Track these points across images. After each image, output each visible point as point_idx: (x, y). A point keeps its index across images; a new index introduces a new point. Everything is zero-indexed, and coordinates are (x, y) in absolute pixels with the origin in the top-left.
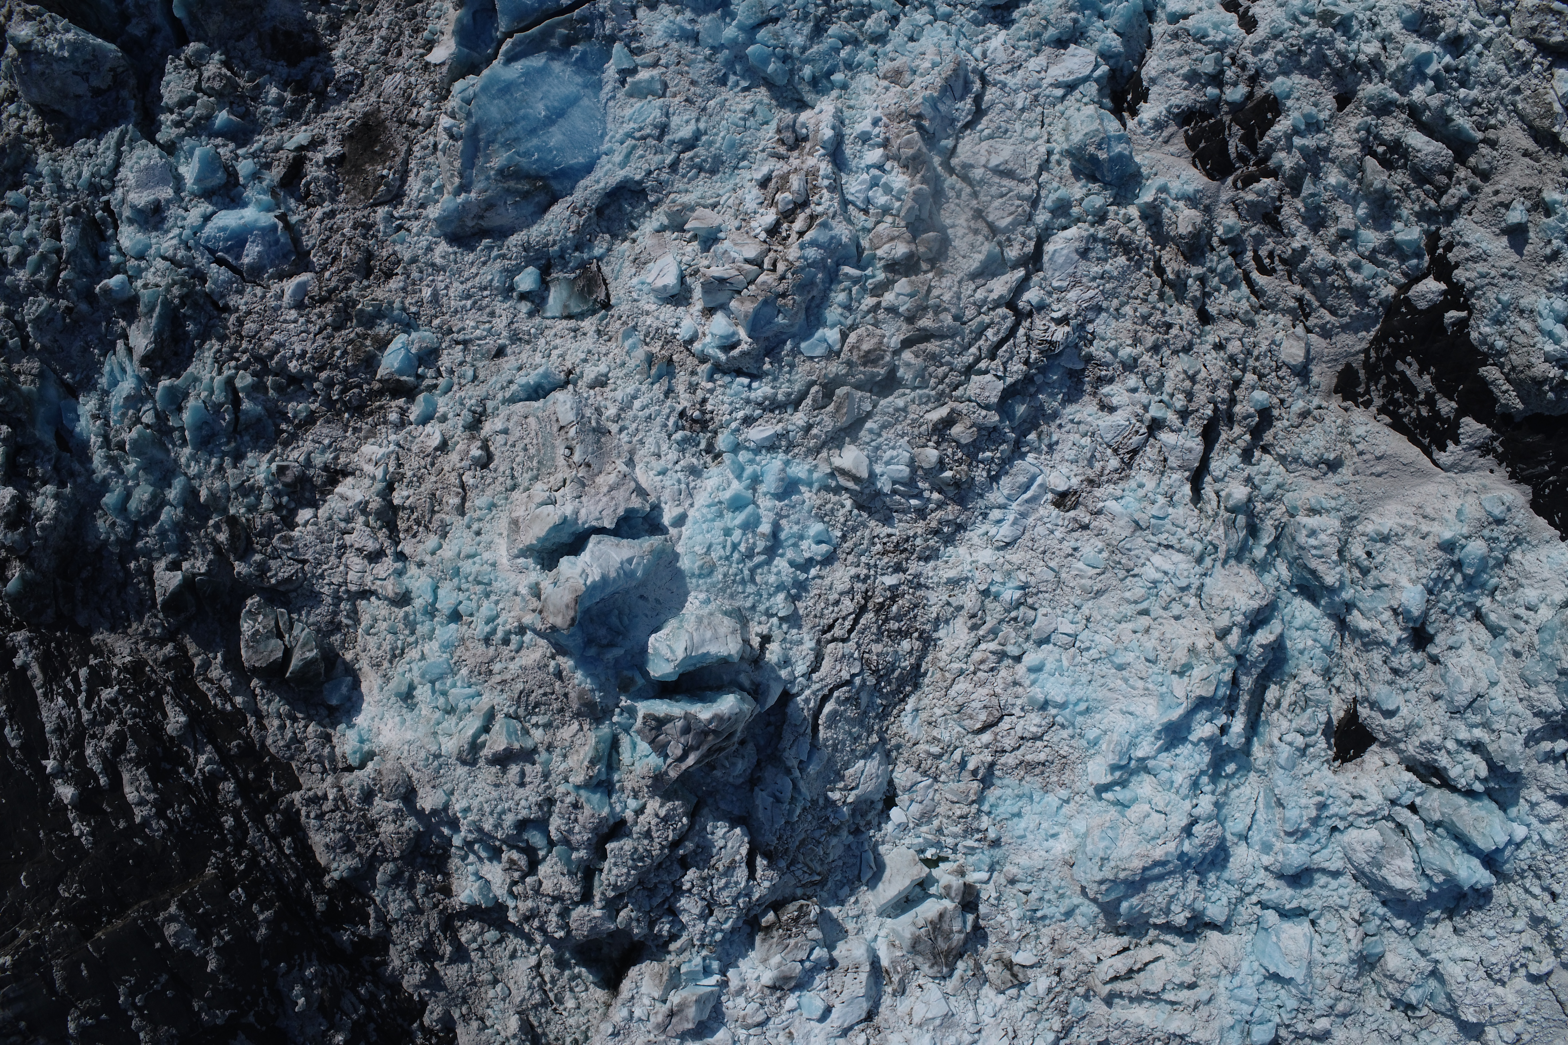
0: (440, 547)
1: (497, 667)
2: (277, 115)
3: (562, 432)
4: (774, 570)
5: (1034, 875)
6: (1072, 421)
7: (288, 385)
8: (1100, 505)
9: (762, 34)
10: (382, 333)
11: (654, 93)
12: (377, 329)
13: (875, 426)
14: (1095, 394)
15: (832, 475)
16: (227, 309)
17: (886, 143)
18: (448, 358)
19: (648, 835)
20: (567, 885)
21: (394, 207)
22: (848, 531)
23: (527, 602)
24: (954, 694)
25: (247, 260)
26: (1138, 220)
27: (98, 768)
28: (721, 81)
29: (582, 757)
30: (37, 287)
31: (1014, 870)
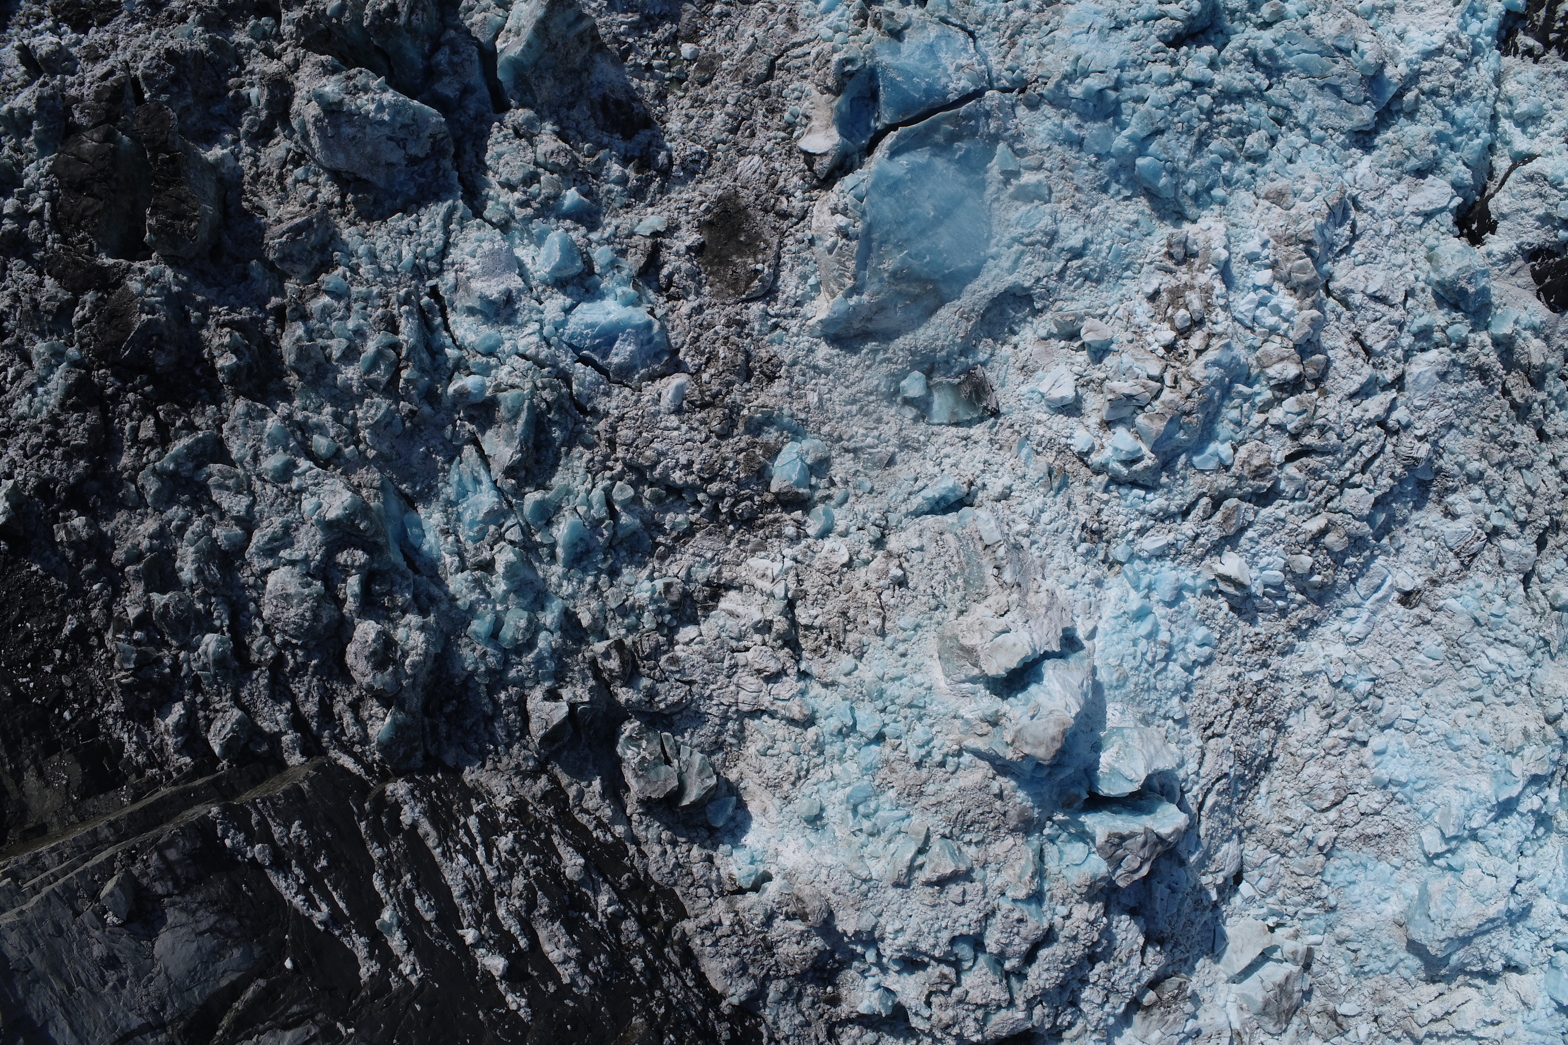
0: (856, 668)
1: (930, 789)
2: (621, 194)
3: (989, 551)
4: (1171, 675)
5: (1365, 935)
6: (1417, 526)
7: (667, 497)
8: (1441, 603)
9: (1153, 147)
10: (772, 441)
11: (1040, 198)
12: (764, 438)
13: (1255, 535)
14: (1439, 502)
15: (1214, 581)
16: (594, 412)
17: (1274, 265)
18: (841, 467)
19: (1074, 938)
20: (997, 993)
21: (768, 304)
22: (1225, 632)
23: (972, 726)
24: (1305, 777)
25: (615, 360)
26: (1491, 347)
27: (515, 929)
28: (1104, 189)
29: (1018, 871)
30: (370, 387)
31: (1346, 932)
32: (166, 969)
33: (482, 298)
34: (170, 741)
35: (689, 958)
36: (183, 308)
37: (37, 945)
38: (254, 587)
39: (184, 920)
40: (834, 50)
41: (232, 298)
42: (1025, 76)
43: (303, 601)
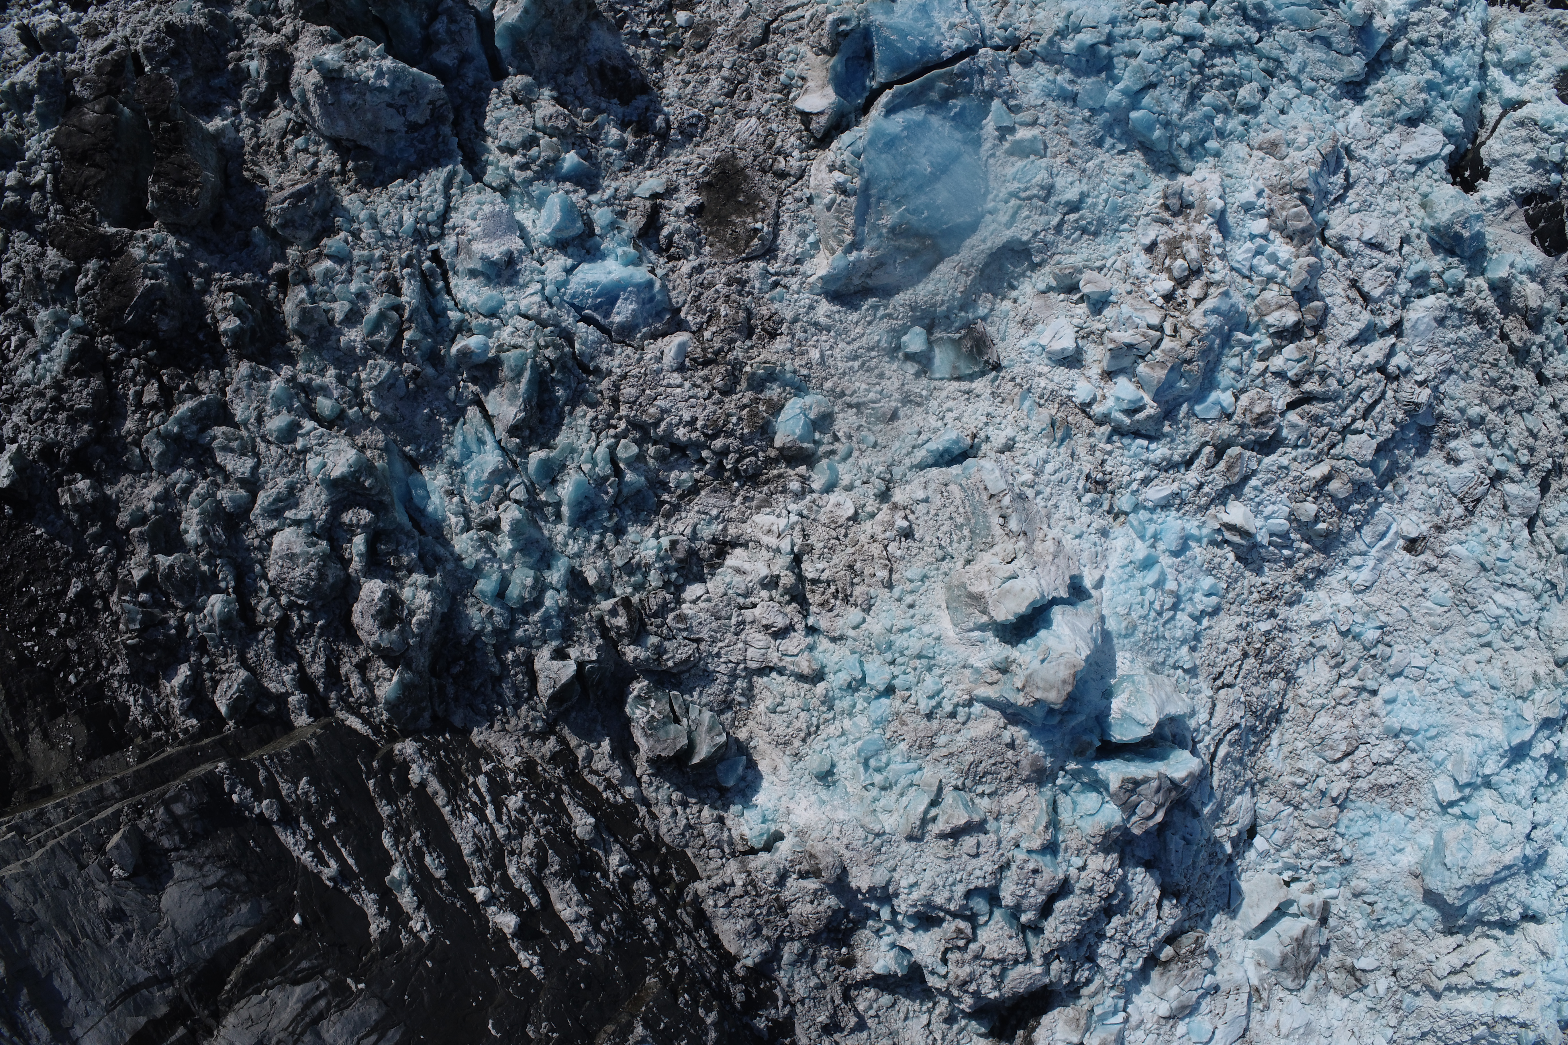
0: (864, 621)
1: (942, 740)
2: (619, 158)
3: (994, 501)
4: (1179, 624)
5: (1381, 887)
6: (1420, 473)
7: (671, 455)
8: (1447, 549)
9: (1147, 100)
10: (775, 397)
11: (1036, 153)
12: (767, 394)
13: (1259, 483)
14: (1442, 448)
15: (1219, 531)
16: (597, 371)
17: (1269, 214)
18: (844, 422)
19: (1090, 890)
20: (1014, 947)
21: (768, 262)
22: (1232, 582)
23: (983, 675)
24: (1316, 727)
25: (617, 319)
26: (1487, 292)
27: (526, 888)
28: (1099, 143)
29: (1032, 822)
30: (373, 349)
31: (1362, 884)
32: (173, 922)
33: (484, 259)
34: (176, 702)
35: (702, 919)
36: (185, 274)
37: (42, 896)
38: (259, 548)
39: (191, 874)
40: (828, 11)
41: (234, 265)
42: (1018, 33)
43: (309, 560)
